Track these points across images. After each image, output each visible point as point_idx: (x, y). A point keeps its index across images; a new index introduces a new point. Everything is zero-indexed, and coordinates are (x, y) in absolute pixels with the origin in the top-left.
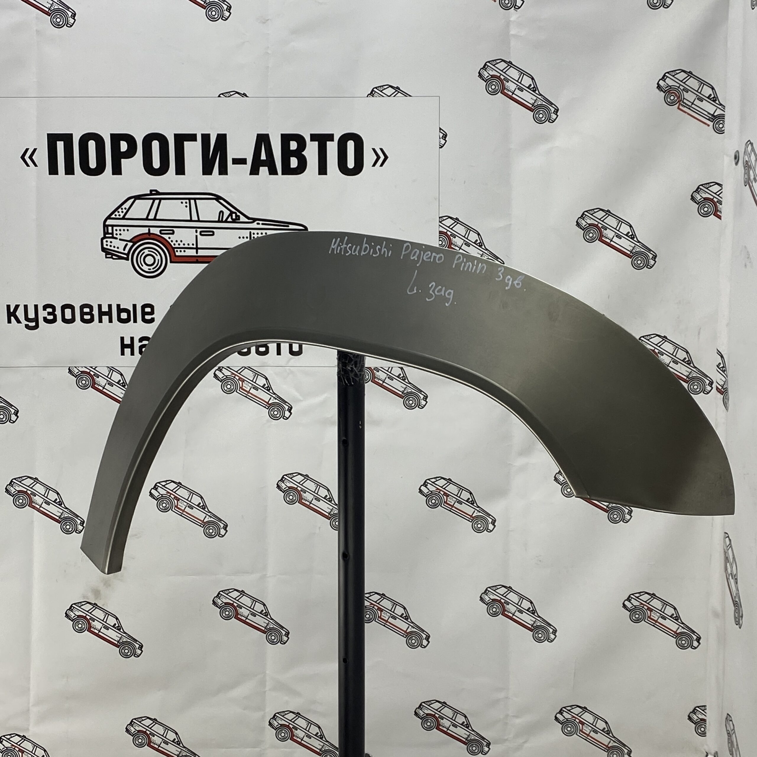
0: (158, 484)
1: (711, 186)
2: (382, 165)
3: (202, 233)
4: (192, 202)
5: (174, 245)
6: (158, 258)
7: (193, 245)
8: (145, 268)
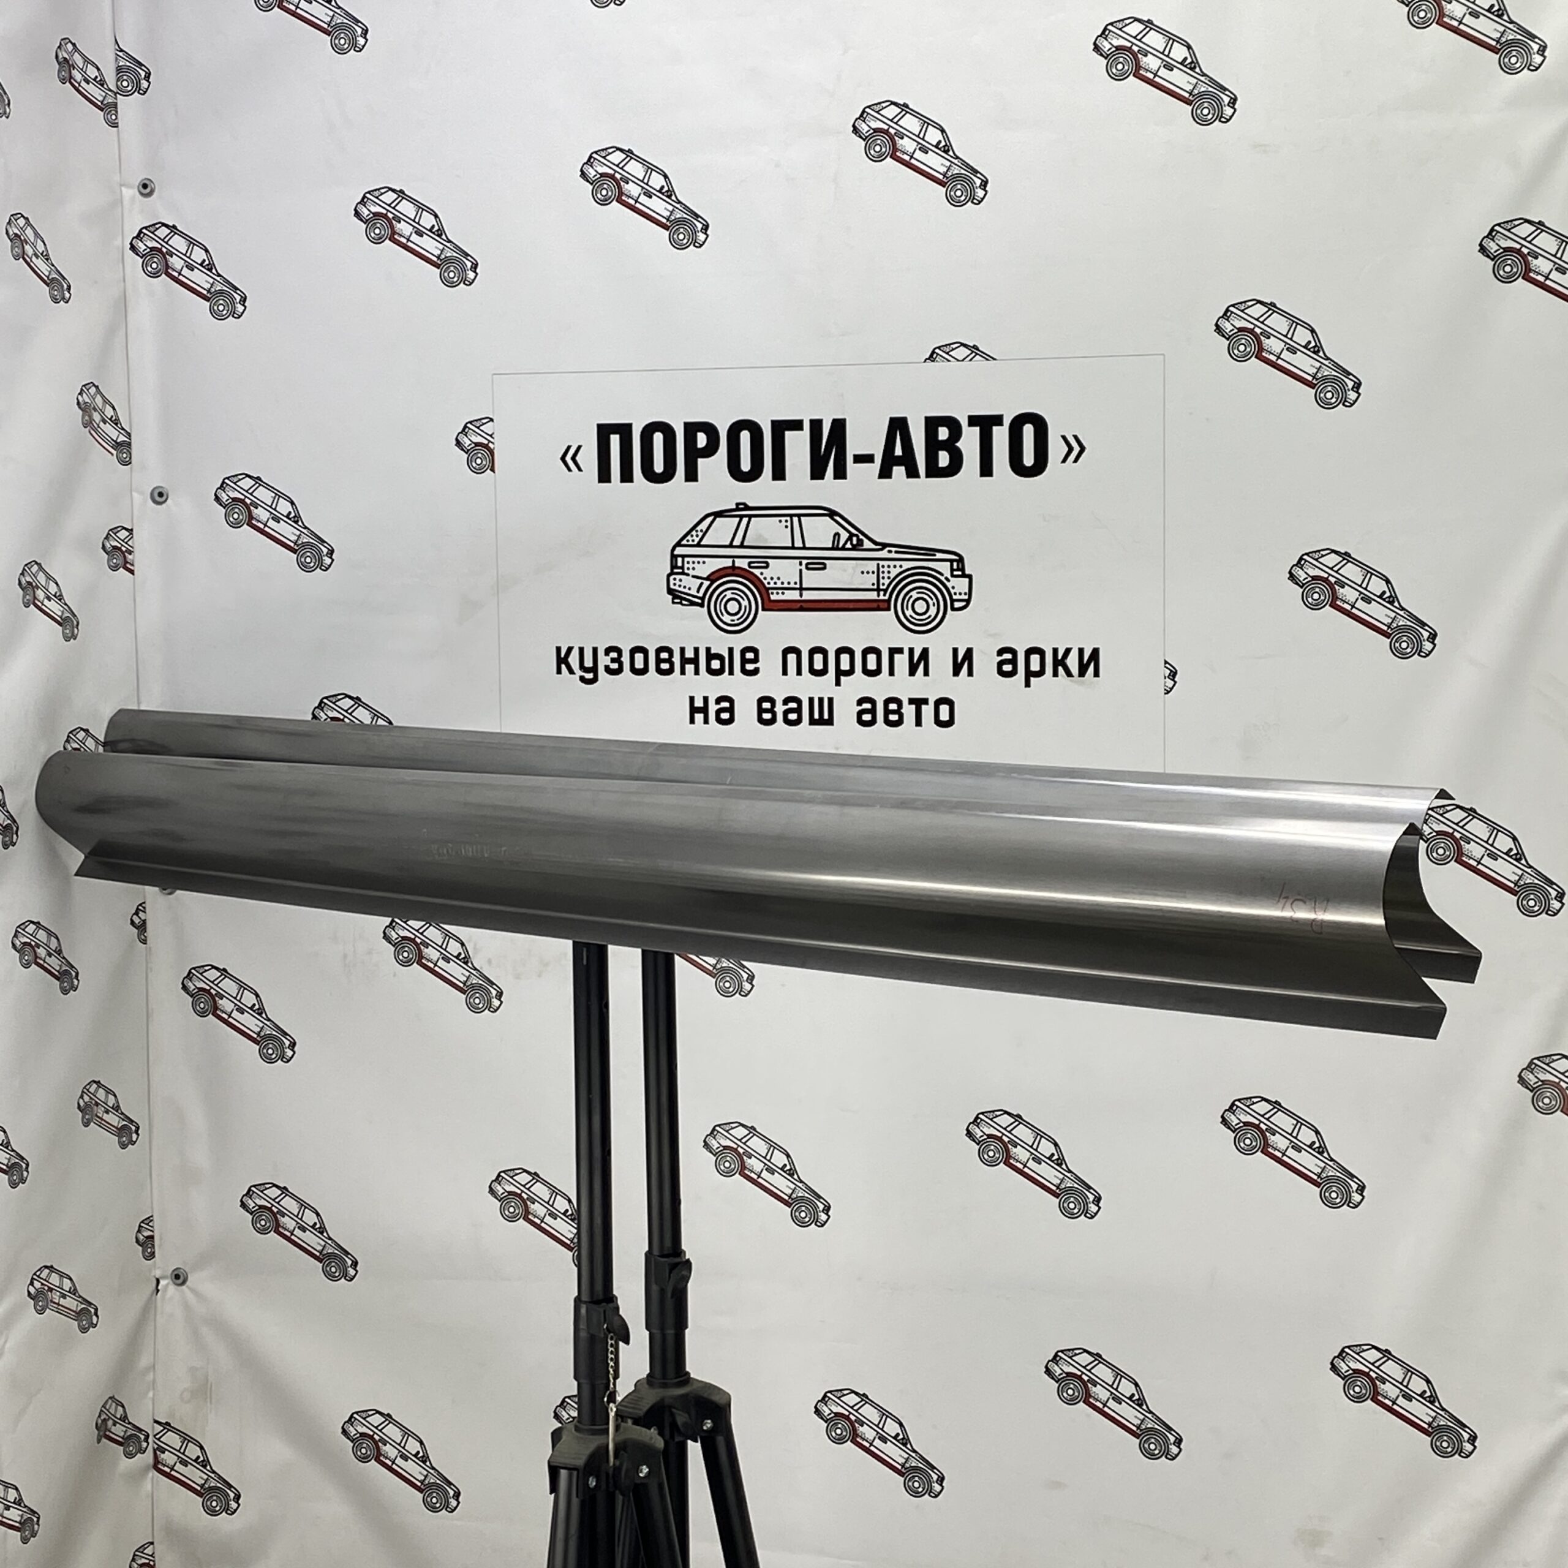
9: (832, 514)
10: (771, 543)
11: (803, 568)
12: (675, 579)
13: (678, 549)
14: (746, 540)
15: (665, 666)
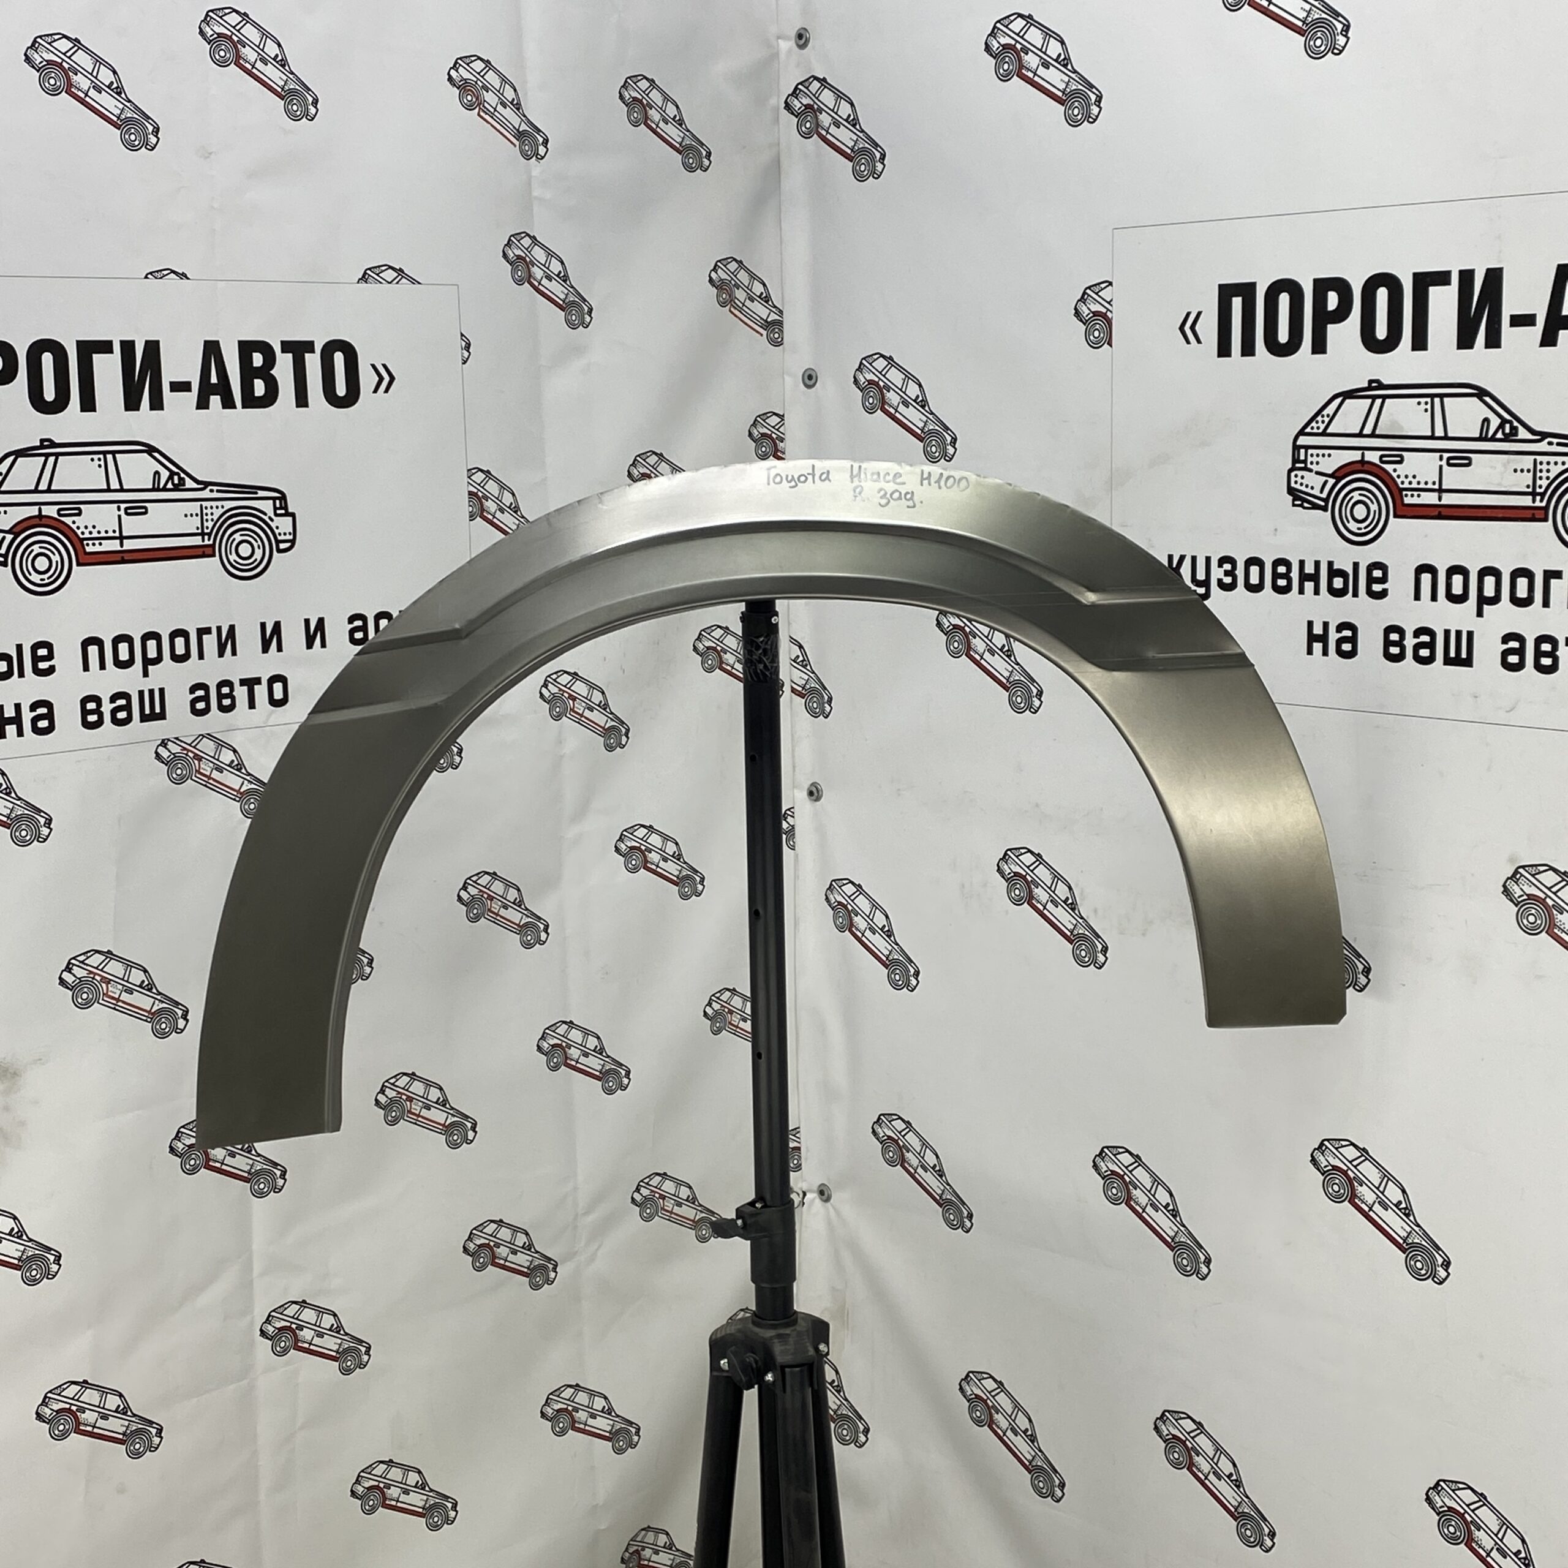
0: (73, 961)
1: (768, 417)
2: (386, 391)
3: (129, 511)
4: (109, 457)
5: (83, 533)
6: (56, 558)
7: (114, 531)
8: (36, 578)
9: (1481, 393)
11: (1444, 462)
12: (1296, 476)
13: (1301, 438)
14: (1378, 428)
15: (1282, 582)
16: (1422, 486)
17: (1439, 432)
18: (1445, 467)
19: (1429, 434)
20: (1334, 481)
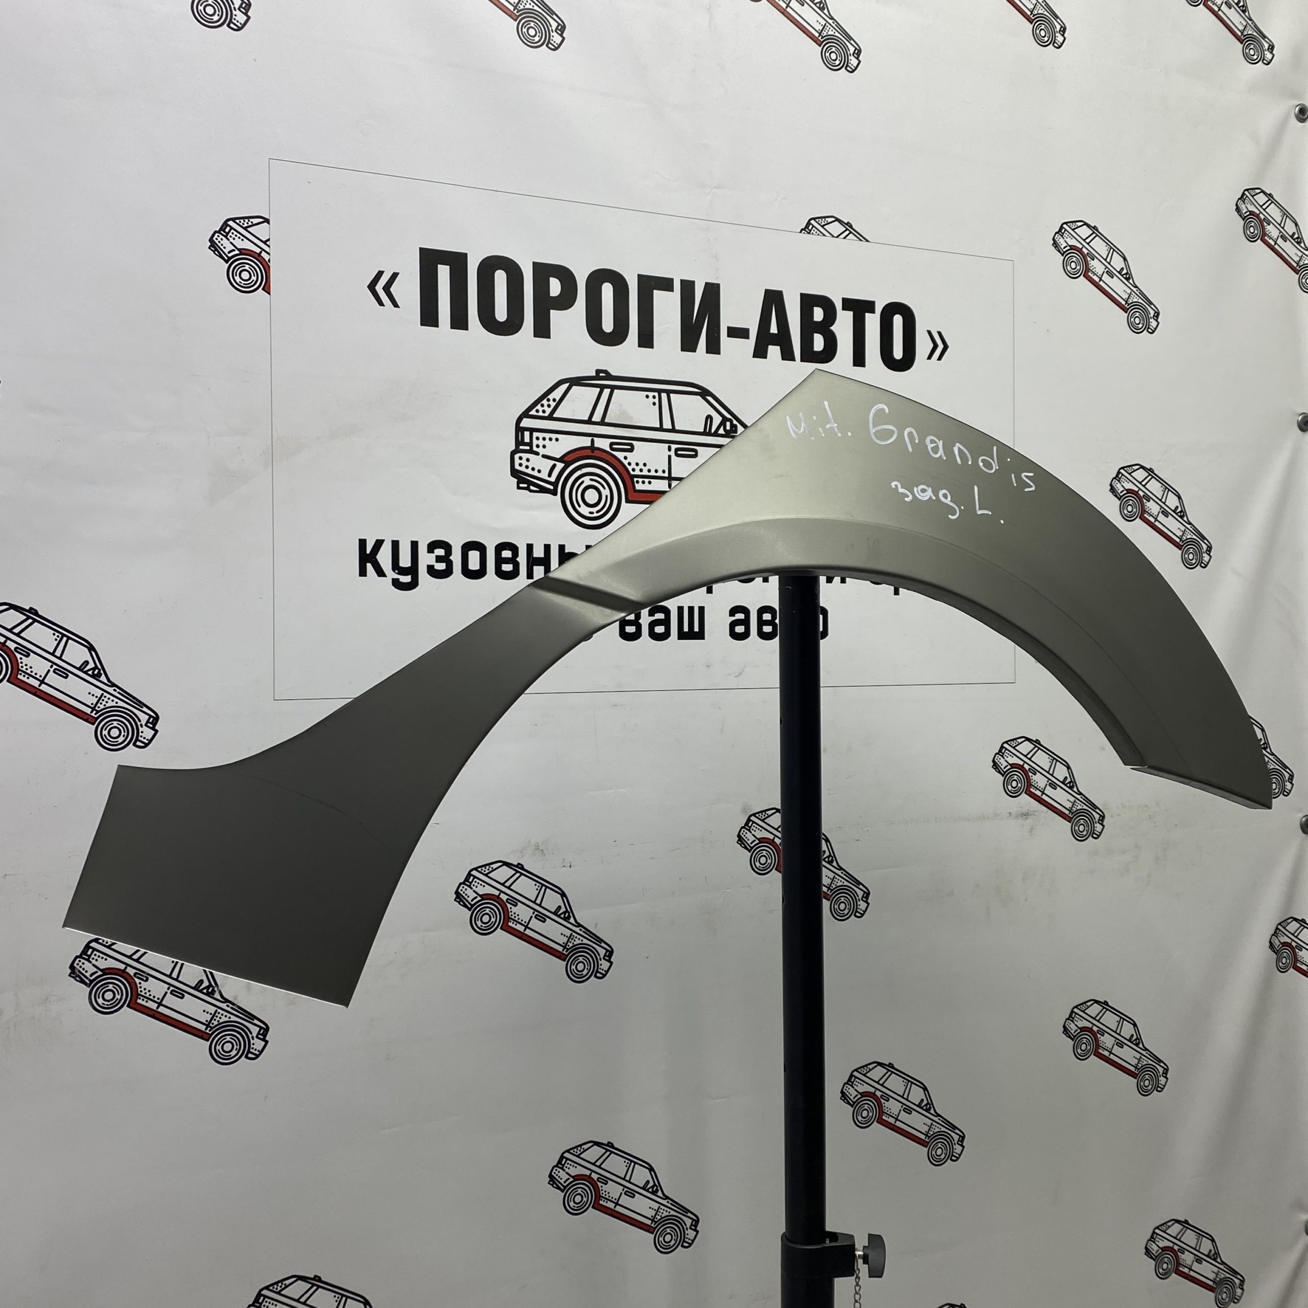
9: (704, 393)
10: (637, 422)
11: (672, 453)
12: (521, 458)
13: (524, 419)
14: (607, 416)
15: (507, 567)
16: (653, 473)
17: (667, 424)
18: (674, 457)
19: (659, 426)
20: (564, 465)
